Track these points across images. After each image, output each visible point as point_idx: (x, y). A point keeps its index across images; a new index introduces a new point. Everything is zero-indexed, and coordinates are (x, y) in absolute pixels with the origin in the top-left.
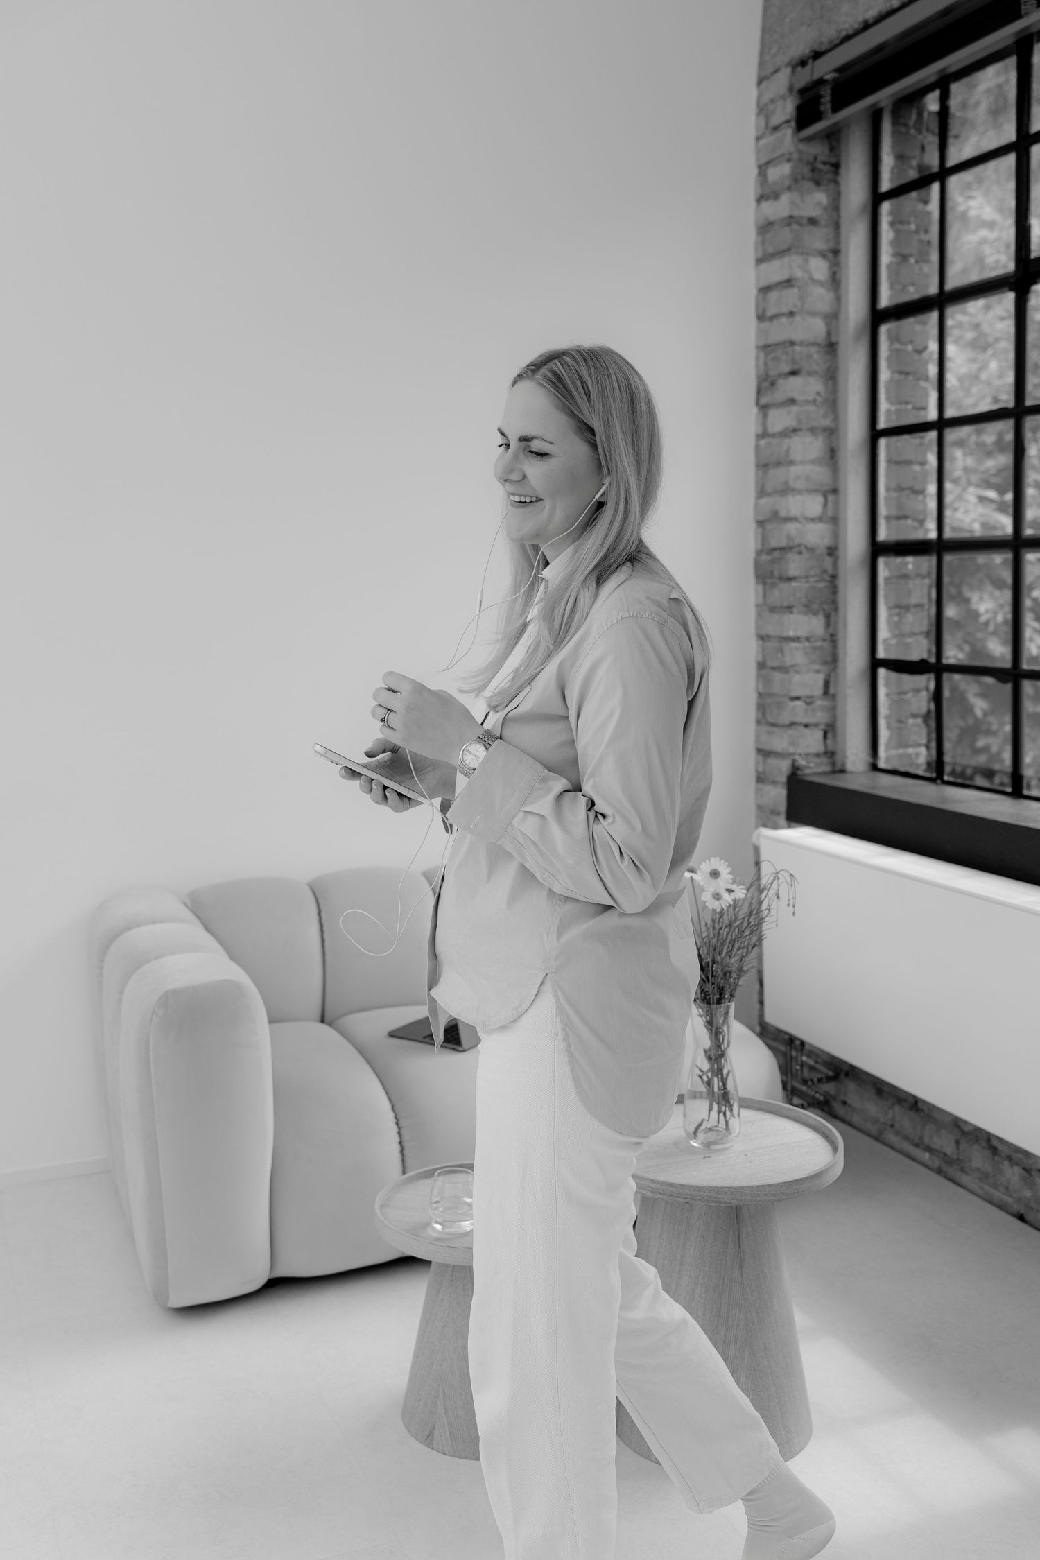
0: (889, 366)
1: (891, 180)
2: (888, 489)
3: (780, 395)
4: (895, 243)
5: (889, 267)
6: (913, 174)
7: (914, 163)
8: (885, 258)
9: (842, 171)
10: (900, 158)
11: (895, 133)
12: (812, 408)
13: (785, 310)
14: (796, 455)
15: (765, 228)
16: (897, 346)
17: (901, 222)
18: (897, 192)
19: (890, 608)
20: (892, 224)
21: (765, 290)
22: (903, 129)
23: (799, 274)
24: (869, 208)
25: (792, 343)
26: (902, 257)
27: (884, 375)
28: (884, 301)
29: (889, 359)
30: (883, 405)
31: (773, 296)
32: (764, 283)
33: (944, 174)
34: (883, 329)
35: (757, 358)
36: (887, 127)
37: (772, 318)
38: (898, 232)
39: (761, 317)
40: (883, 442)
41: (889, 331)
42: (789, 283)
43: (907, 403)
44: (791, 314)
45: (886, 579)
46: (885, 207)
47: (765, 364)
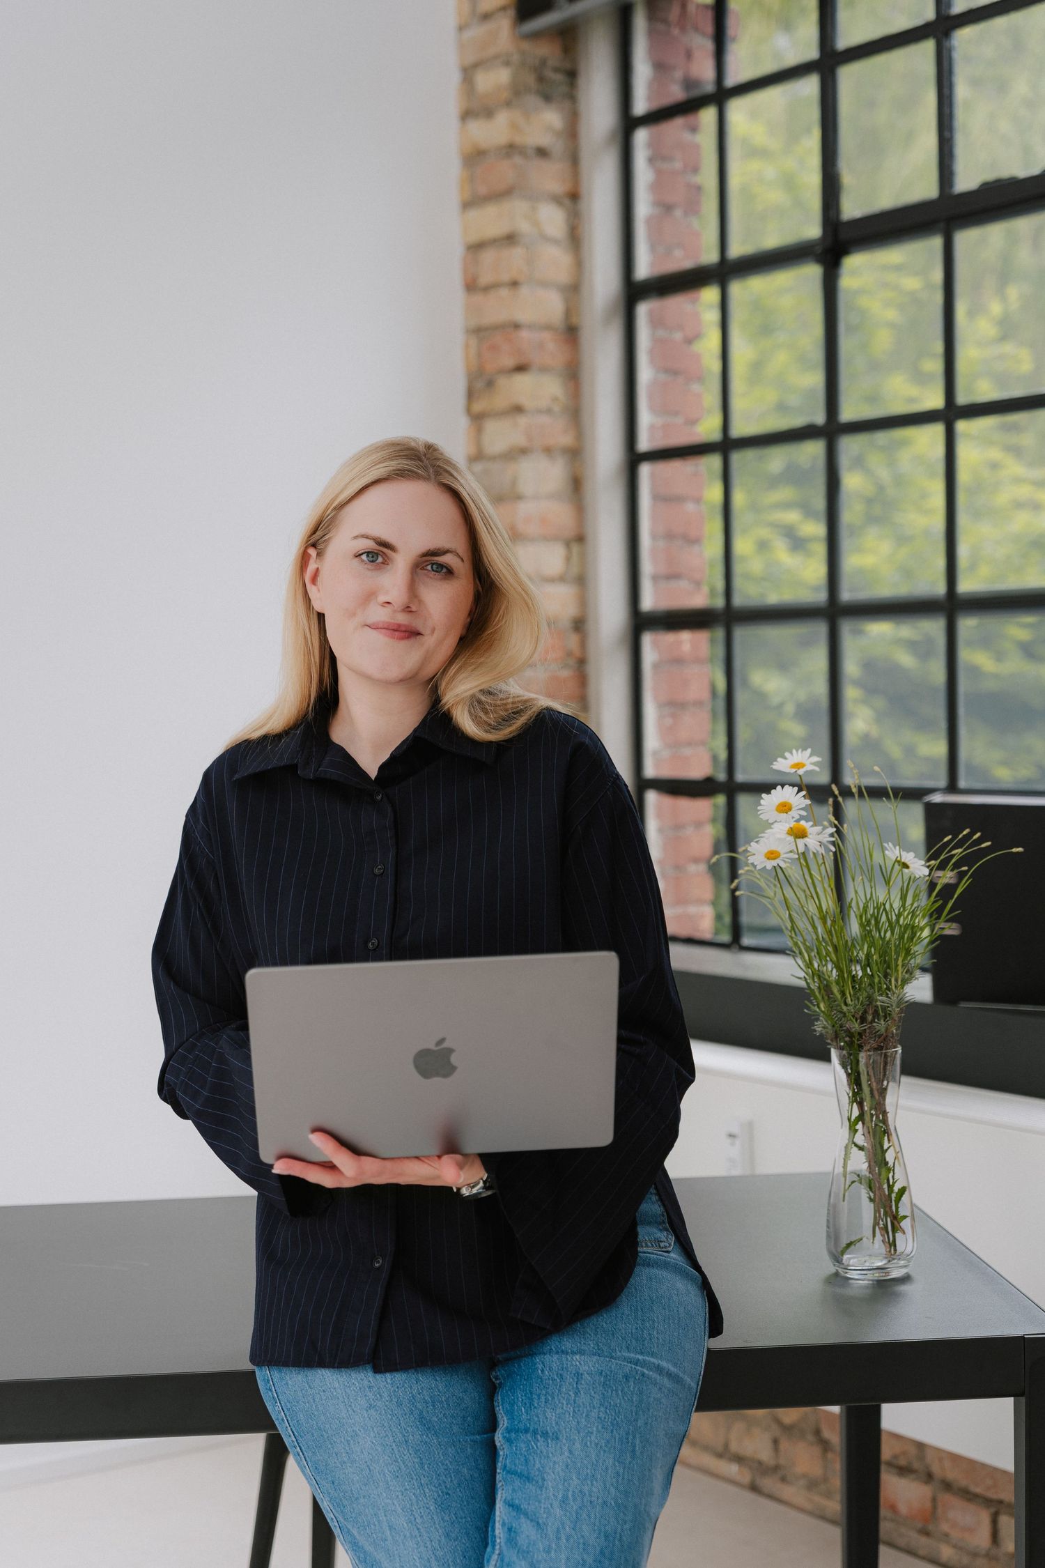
0: (652, 361)
1: (649, 99)
2: (654, 537)
3: (500, 401)
4: (656, 187)
5: (649, 221)
6: (677, 94)
7: (678, 74)
8: (643, 208)
9: (581, 81)
10: (660, 67)
11: (651, 33)
12: (544, 420)
13: (506, 277)
14: (526, 487)
15: (474, 158)
16: (661, 333)
17: (664, 158)
18: (657, 117)
19: (661, 706)
20: (651, 160)
21: (476, 248)
22: (661, 27)
23: (524, 227)
24: (619, 138)
25: (517, 326)
26: (665, 208)
27: (645, 374)
28: (644, 269)
29: (651, 352)
30: (645, 418)
31: (488, 256)
32: (474, 237)
33: (721, 96)
34: (643, 310)
35: (467, 346)
36: (640, 23)
37: (487, 289)
38: (659, 173)
39: (471, 286)
40: (645, 470)
41: (651, 314)
42: (510, 239)
43: (676, 414)
44: (515, 284)
45: (656, 666)
46: (641, 136)
47: (479, 355)
